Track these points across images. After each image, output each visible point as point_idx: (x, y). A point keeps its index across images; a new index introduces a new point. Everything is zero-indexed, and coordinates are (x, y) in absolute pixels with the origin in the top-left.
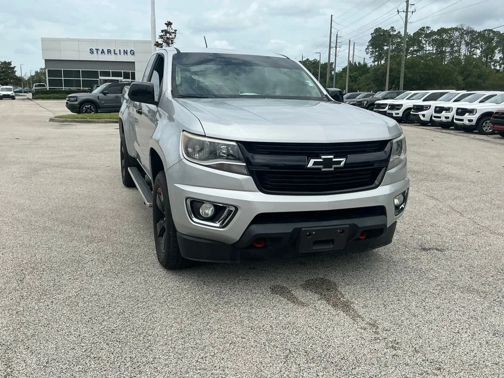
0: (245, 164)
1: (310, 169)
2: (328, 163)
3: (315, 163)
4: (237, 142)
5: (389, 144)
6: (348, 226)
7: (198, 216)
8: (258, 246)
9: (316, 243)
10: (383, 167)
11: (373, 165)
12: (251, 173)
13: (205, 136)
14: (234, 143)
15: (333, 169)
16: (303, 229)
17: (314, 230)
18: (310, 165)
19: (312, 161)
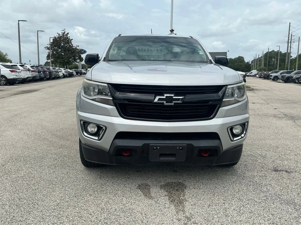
0: (112, 99)
1: (156, 103)
2: (169, 99)
3: (159, 99)
4: (108, 84)
5: (224, 88)
6: (186, 145)
7: (87, 132)
8: (125, 154)
9: (162, 155)
10: (218, 104)
11: (208, 103)
12: (115, 105)
13: (91, 80)
14: (106, 85)
15: (173, 104)
16: (150, 145)
17: (159, 146)
18: (156, 100)
19: (158, 98)
